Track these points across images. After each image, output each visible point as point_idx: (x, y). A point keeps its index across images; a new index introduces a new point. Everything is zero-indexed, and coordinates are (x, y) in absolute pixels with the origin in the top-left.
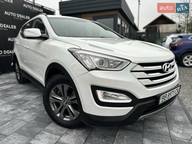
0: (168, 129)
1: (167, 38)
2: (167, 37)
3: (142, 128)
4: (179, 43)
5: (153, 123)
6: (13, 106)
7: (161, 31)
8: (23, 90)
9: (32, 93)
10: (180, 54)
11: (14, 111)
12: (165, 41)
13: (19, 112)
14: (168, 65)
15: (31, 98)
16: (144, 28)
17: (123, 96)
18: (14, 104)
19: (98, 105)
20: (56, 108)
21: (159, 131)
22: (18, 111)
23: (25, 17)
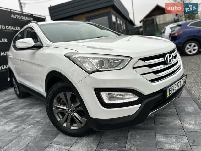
0: (180, 122)
1: (165, 29)
2: (165, 27)
3: (154, 124)
4: (179, 32)
5: (164, 117)
6: (16, 122)
7: (158, 23)
8: (24, 105)
9: (35, 107)
10: (181, 43)
11: (18, 128)
12: (164, 33)
13: (24, 129)
14: (170, 56)
15: (34, 112)
16: (141, 22)
17: (129, 95)
18: (17, 121)
19: (105, 107)
20: (61, 117)
21: (171, 125)
22: (22, 127)
23: (15, 28)
